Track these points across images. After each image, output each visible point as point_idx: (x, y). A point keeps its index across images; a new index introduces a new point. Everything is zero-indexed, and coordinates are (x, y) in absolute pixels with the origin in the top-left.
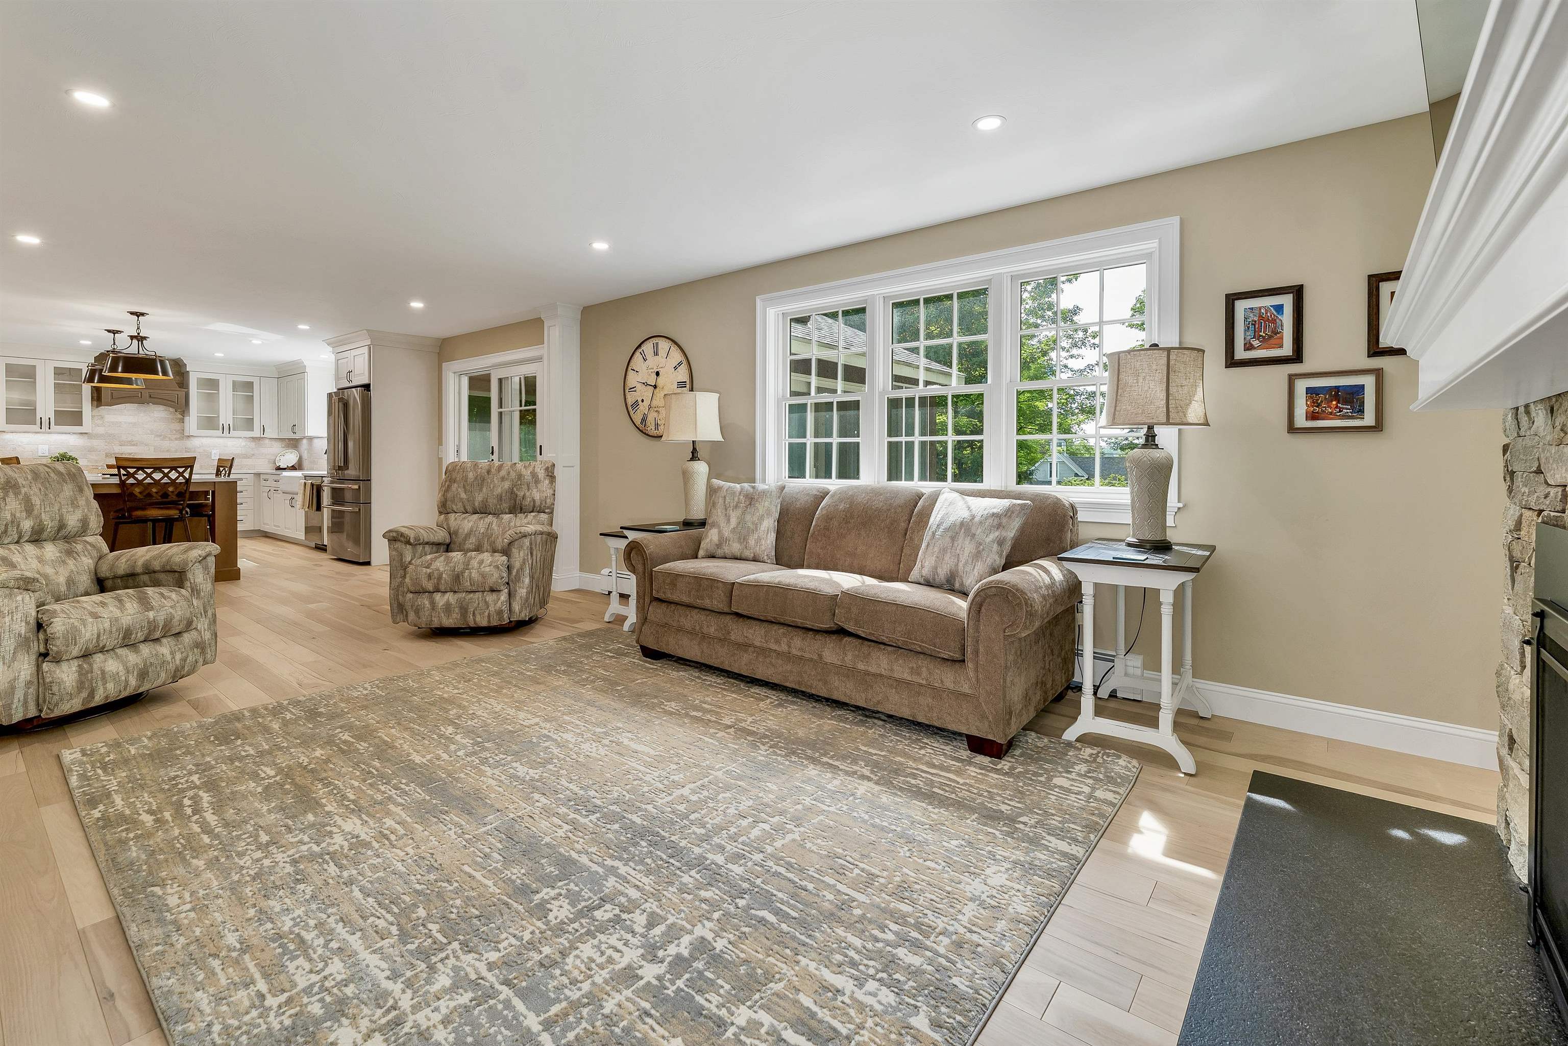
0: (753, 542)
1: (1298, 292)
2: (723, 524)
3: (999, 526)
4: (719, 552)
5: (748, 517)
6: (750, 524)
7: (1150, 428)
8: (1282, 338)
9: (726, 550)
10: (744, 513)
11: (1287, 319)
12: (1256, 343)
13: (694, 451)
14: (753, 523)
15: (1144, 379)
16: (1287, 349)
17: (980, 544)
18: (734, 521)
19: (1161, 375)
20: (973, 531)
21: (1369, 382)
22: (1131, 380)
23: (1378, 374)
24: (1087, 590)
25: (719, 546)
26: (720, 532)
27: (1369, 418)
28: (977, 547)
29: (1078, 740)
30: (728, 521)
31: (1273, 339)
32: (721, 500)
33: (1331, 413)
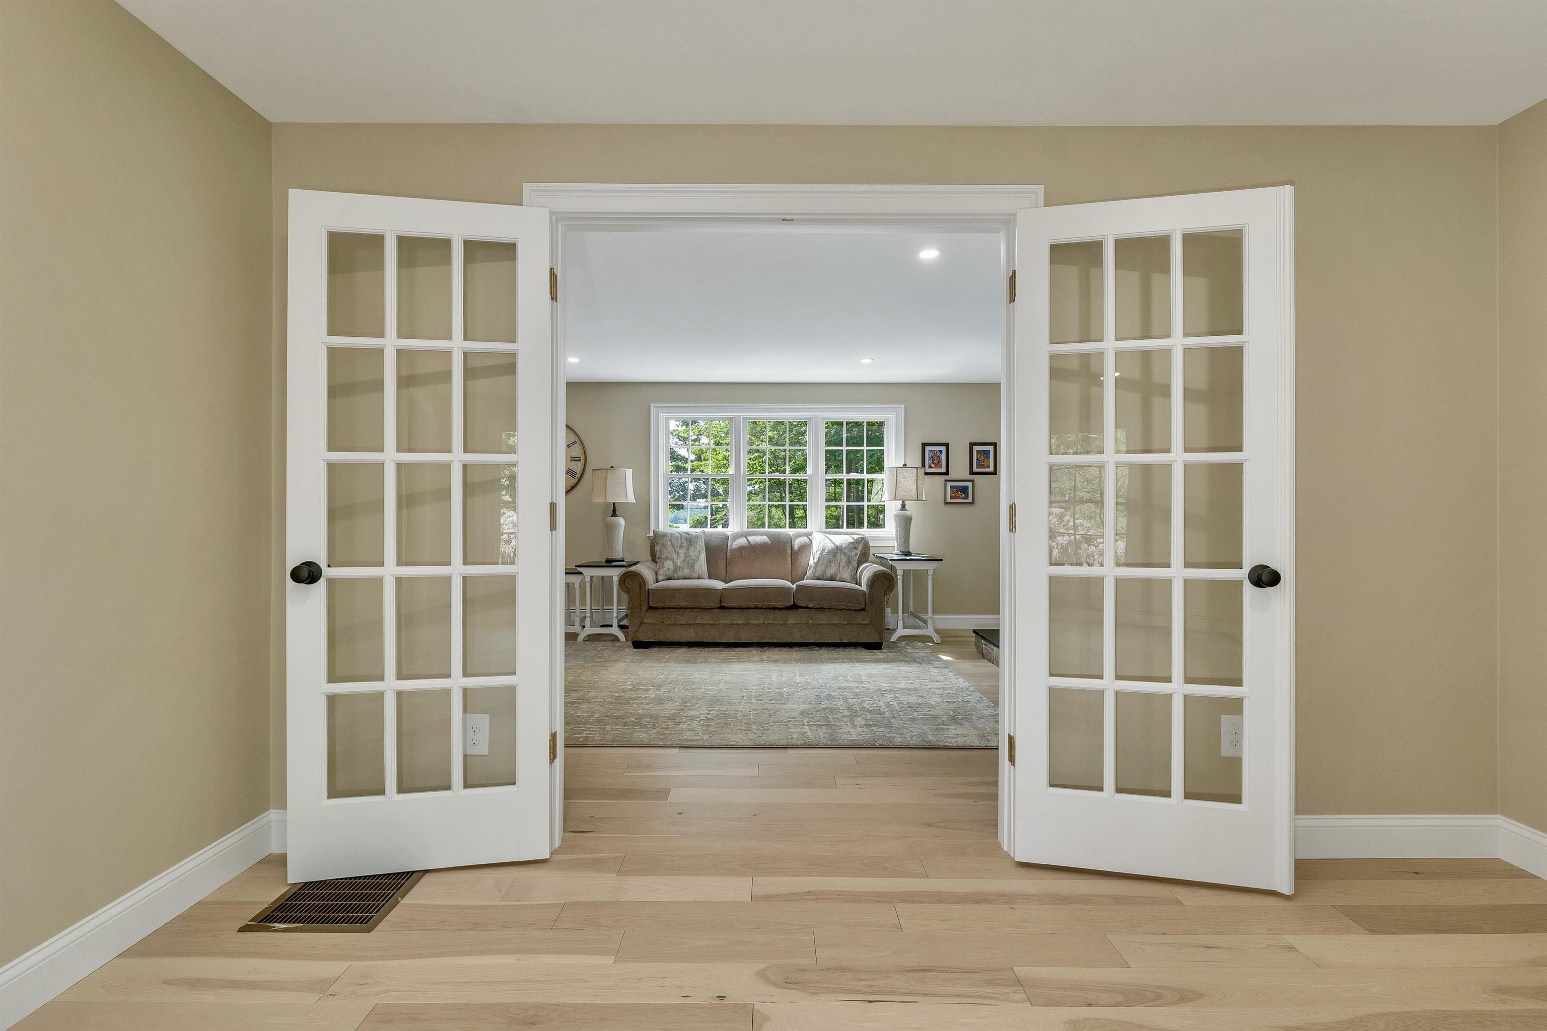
0: (698, 568)
1: (947, 445)
2: (675, 557)
3: (855, 548)
4: (675, 576)
5: (691, 553)
6: (693, 557)
7: (903, 502)
8: (942, 464)
9: (680, 574)
10: (688, 549)
11: (944, 456)
12: (933, 465)
13: (614, 511)
14: (695, 556)
15: (908, 480)
16: (943, 470)
17: (850, 557)
18: (682, 555)
19: (914, 479)
20: (844, 551)
21: (970, 484)
22: (902, 480)
23: (972, 481)
24: (900, 573)
25: (675, 571)
26: (674, 563)
27: (970, 500)
28: (848, 559)
29: (897, 640)
30: (678, 555)
31: (938, 464)
32: (669, 542)
33: (958, 497)
